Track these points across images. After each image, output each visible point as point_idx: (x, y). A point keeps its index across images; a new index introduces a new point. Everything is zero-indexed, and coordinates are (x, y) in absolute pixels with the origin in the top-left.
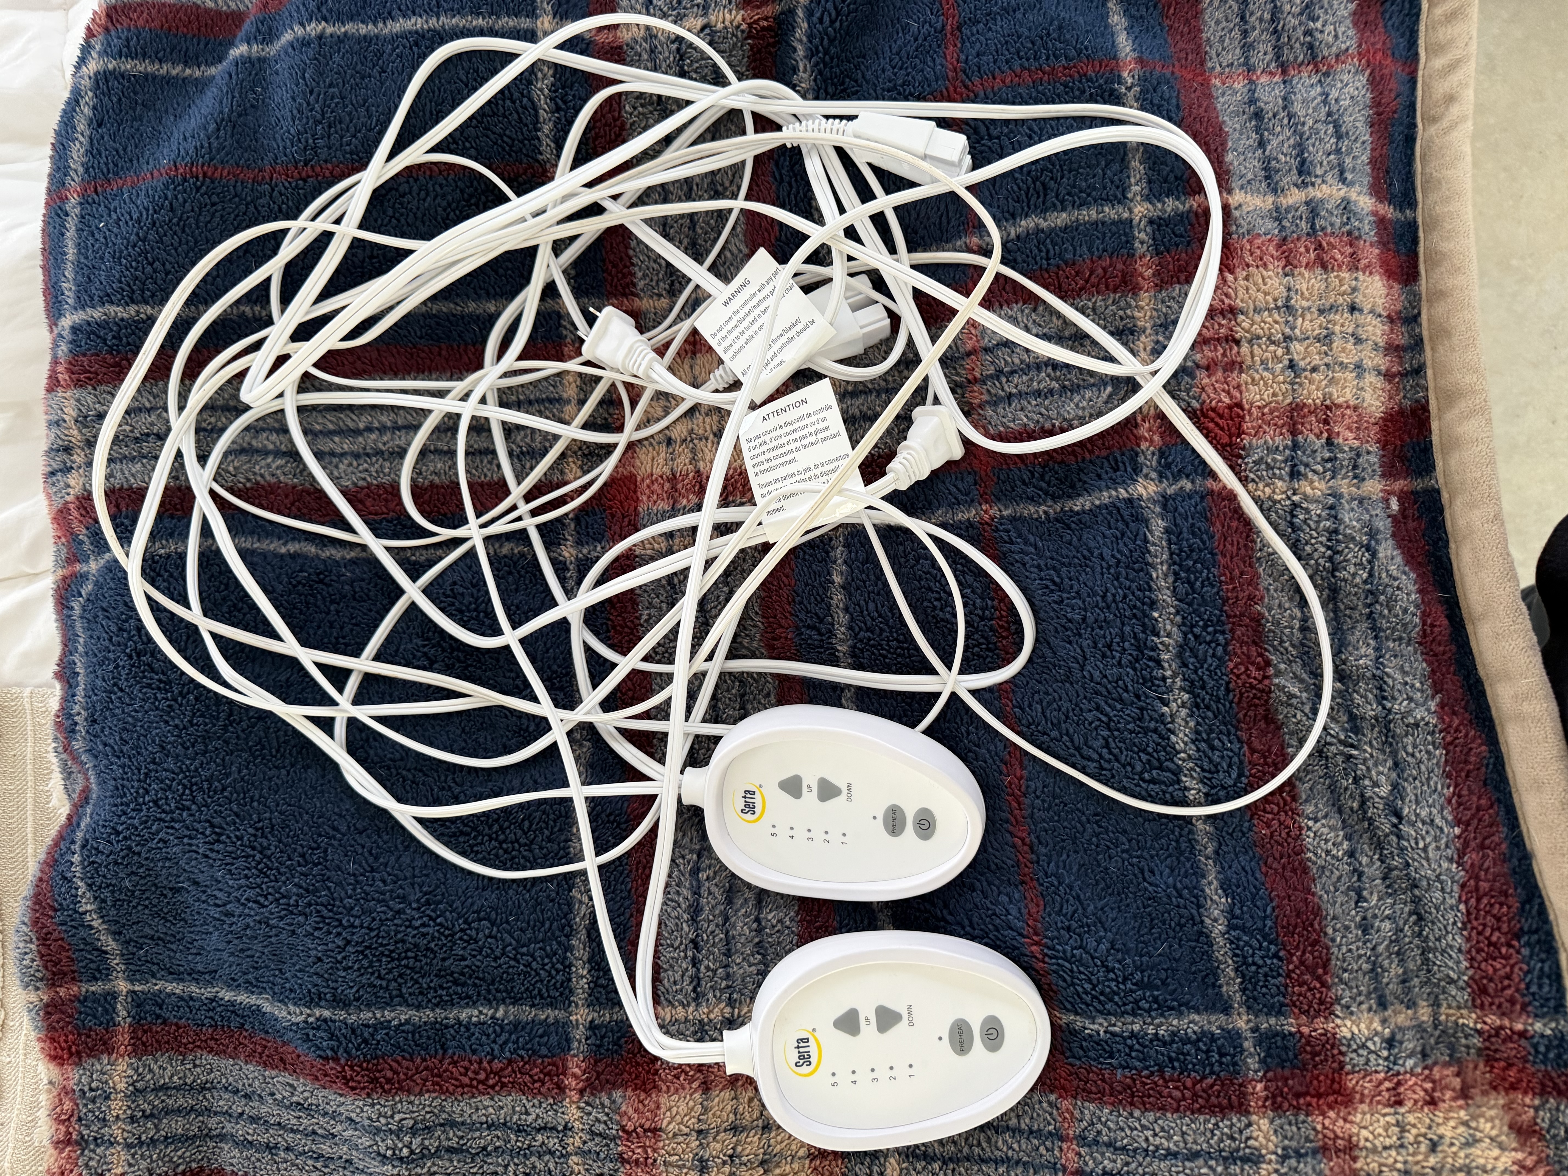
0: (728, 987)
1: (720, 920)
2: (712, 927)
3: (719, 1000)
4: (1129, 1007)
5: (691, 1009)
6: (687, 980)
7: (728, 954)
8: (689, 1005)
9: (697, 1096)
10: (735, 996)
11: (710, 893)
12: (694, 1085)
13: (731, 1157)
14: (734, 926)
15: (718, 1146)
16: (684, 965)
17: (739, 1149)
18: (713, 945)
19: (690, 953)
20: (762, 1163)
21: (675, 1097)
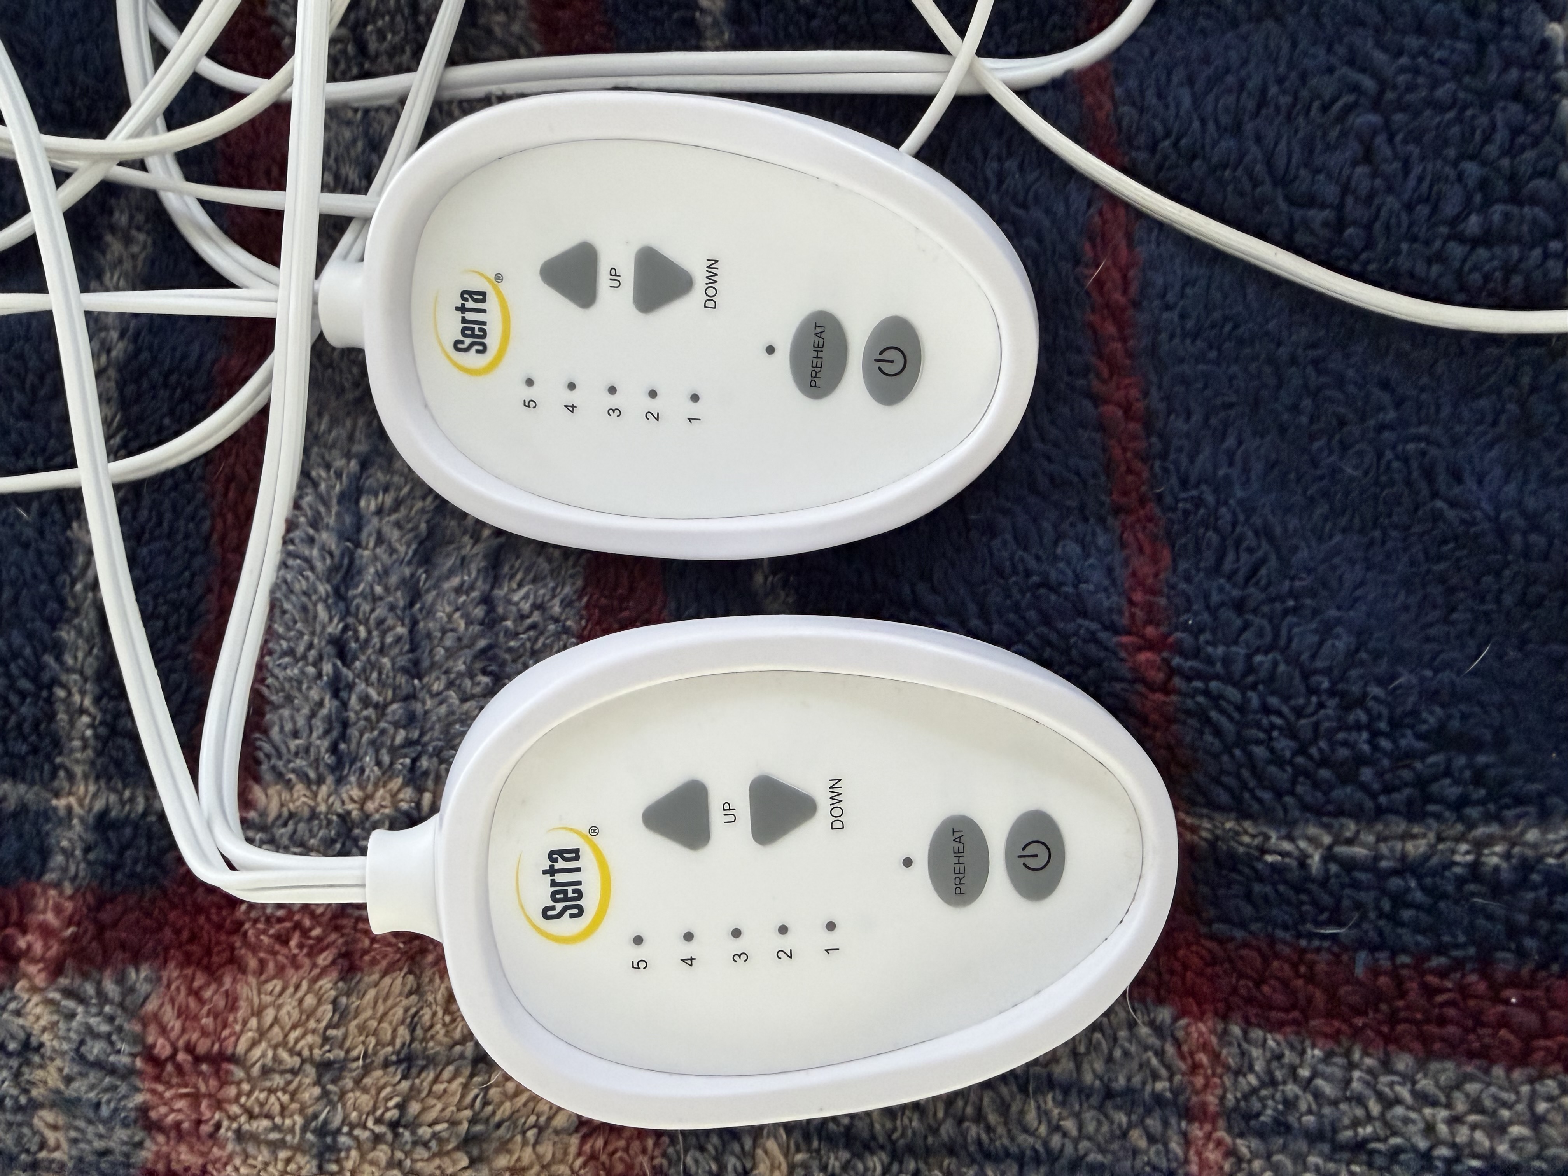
0: (409, 743)
1: (400, 598)
2: (381, 611)
3: (388, 772)
4: (1399, 797)
5: (324, 790)
6: (319, 725)
7: (415, 670)
8: (320, 781)
9: (325, 983)
10: (424, 763)
11: (380, 540)
12: (324, 959)
13: (394, 1125)
14: (430, 612)
15: (365, 1100)
16: (314, 694)
17: (414, 1107)
18: (382, 651)
19: (327, 668)
20: (467, 1142)
21: (276, 985)
